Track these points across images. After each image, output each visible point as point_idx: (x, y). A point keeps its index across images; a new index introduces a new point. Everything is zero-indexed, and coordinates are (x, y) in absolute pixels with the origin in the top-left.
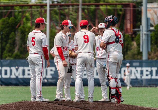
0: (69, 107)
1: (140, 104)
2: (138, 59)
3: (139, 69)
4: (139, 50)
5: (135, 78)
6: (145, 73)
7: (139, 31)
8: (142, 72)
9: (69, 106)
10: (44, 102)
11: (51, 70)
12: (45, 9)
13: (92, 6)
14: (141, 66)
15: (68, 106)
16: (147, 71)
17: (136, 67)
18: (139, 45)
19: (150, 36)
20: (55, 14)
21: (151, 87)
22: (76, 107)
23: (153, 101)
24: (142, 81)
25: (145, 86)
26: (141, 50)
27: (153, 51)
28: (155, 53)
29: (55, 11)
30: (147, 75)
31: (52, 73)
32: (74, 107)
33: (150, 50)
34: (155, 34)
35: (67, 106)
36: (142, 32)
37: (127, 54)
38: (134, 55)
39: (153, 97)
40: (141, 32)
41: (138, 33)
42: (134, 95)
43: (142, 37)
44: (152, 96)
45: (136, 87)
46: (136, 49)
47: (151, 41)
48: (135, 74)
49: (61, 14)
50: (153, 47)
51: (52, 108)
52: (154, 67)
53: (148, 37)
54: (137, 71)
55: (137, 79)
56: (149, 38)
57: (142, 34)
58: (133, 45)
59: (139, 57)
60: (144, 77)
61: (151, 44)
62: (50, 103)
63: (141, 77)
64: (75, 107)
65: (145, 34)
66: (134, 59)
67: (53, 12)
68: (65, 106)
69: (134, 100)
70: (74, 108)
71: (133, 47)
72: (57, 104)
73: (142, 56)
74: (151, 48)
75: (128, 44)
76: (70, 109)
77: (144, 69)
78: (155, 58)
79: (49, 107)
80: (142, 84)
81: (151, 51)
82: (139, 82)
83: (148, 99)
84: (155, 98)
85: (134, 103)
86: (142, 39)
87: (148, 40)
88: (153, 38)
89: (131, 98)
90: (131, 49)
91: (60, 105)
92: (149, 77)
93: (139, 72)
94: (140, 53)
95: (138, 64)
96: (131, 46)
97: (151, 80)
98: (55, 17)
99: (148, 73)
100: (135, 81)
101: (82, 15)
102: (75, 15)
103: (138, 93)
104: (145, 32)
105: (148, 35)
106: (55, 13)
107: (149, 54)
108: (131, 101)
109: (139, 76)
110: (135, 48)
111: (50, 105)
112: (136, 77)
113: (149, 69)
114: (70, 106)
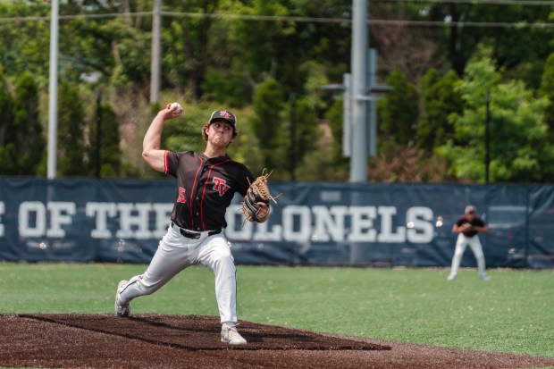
0: (103, 334)
1: (335, 326)
2: (337, 180)
3: (340, 212)
4: (341, 151)
5: (325, 238)
6: (357, 224)
7: (340, 91)
8: (348, 222)
9: (104, 332)
10: (26, 319)
11: (64, 213)
12: (47, 18)
13: (195, 12)
14: (346, 202)
15: (102, 331)
16: (364, 217)
17: (329, 205)
18: (339, 135)
19: (373, 107)
20: (77, 35)
21: (375, 267)
22: (127, 336)
23: (376, 314)
24: (348, 247)
25: (356, 266)
26: (347, 152)
27: (383, 156)
28: (389, 160)
29: (78, 26)
30: (364, 231)
31: (67, 220)
32: (120, 335)
33: (373, 152)
34: (392, 102)
35: (97, 331)
36: (351, 93)
37: (303, 163)
38: (323, 166)
39: (377, 301)
40: (346, 96)
41: (337, 98)
42: (320, 294)
43: (351, 110)
44: (376, 298)
45: (331, 266)
46: (330, 149)
47: (380, 121)
48: (326, 226)
49: (97, 35)
50: (385, 143)
51: (50, 338)
52: (387, 204)
53: (368, 110)
54: (333, 217)
55: (331, 242)
56: (373, 115)
57: (351, 101)
58: (323, 133)
59: (340, 173)
60: (356, 236)
61: (379, 132)
62: (46, 320)
63: (346, 236)
64: (122, 335)
65: (360, 102)
66: (325, 179)
67: (73, 28)
68: (92, 330)
69: (317, 312)
70: (118, 337)
71: (321, 142)
72: (67, 325)
73: (348, 169)
74: (379, 146)
75: (305, 133)
76: (106, 341)
77: (356, 212)
78: (389, 177)
79: (41, 335)
80: (347, 258)
81: (379, 155)
82: (337, 253)
83: (361, 308)
84: (382, 307)
85: (314, 322)
86: (351, 118)
87: (367, 120)
88: (385, 114)
89: (307, 304)
90: (316, 149)
91: (77, 327)
92: (371, 237)
93: (340, 220)
94: (344, 162)
95: (336, 196)
96: (316, 137)
97: (376, 246)
98: (79, 44)
99: (368, 224)
100: (328, 248)
101: (162, 40)
102: (142, 40)
103: (330, 288)
104: (358, 96)
105: (368, 103)
106: (77, 32)
107: (371, 164)
108: (306, 314)
109: (338, 233)
110: (328, 145)
111: (45, 328)
112: (330, 236)
113: (371, 211)
114: (108, 333)
